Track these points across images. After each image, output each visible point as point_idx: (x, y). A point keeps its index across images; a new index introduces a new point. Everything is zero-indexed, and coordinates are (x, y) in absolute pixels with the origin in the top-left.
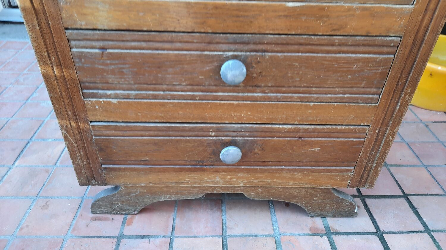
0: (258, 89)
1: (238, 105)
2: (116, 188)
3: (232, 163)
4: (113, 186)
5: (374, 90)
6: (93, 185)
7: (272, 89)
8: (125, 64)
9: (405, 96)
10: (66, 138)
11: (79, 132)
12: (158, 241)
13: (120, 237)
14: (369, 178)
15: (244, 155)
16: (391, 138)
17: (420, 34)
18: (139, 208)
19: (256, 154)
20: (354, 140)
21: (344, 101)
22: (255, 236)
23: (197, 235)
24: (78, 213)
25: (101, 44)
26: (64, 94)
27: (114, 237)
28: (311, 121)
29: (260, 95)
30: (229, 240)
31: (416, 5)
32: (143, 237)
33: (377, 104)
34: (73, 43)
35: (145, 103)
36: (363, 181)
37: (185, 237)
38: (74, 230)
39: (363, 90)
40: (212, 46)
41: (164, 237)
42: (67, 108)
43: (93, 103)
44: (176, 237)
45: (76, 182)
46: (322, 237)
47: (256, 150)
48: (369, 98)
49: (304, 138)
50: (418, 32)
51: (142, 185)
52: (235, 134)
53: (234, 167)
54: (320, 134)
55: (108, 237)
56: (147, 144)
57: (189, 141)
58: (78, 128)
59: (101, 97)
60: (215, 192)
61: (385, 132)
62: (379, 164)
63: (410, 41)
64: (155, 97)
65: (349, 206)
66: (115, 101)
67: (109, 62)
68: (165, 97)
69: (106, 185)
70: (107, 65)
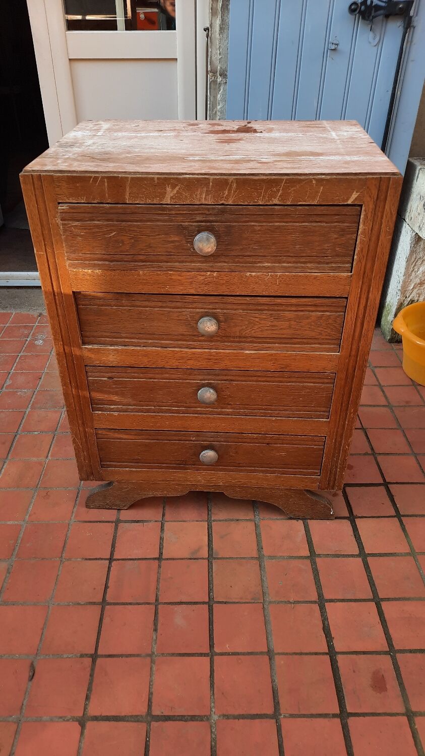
0: (229, 406)
1: (214, 418)
2: (110, 484)
3: (210, 464)
4: (107, 482)
5: (324, 409)
6: (91, 480)
7: (241, 406)
8: (125, 387)
9: (350, 414)
10: (74, 442)
11: (86, 436)
12: (151, 524)
13: (117, 522)
14: (336, 482)
15: (220, 457)
16: (347, 447)
17: (350, 370)
18: (129, 504)
19: (231, 456)
20: (315, 447)
21: (301, 417)
22: (237, 520)
23: (185, 520)
24: (78, 502)
25: (110, 375)
26: (77, 408)
27: (112, 522)
28: (275, 431)
29: (231, 410)
30: (213, 523)
31: (342, 351)
32: (138, 522)
33: (329, 420)
34: (90, 374)
35: (139, 416)
36: (331, 484)
37: (175, 521)
38: (76, 516)
39: (313, 408)
40: (191, 377)
41: (156, 521)
42: (78, 418)
43: (98, 415)
44: (166, 521)
45: (77, 476)
46: (297, 521)
47: (231, 453)
48: (320, 415)
49: (271, 444)
50: (348, 369)
51: (134, 481)
52: (212, 439)
53: (213, 467)
54: (284, 441)
55: (107, 522)
56: (140, 445)
57: (174, 444)
58: (85, 432)
59: (106, 410)
60: (197, 490)
61: (341, 441)
62: (342, 469)
63: (343, 376)
64: (148, 411)
65: (324, 508)
66: (116, 414)
67: (114, 386)
68: (156, 411)
69: (102, 480)
70: (113, 388)
